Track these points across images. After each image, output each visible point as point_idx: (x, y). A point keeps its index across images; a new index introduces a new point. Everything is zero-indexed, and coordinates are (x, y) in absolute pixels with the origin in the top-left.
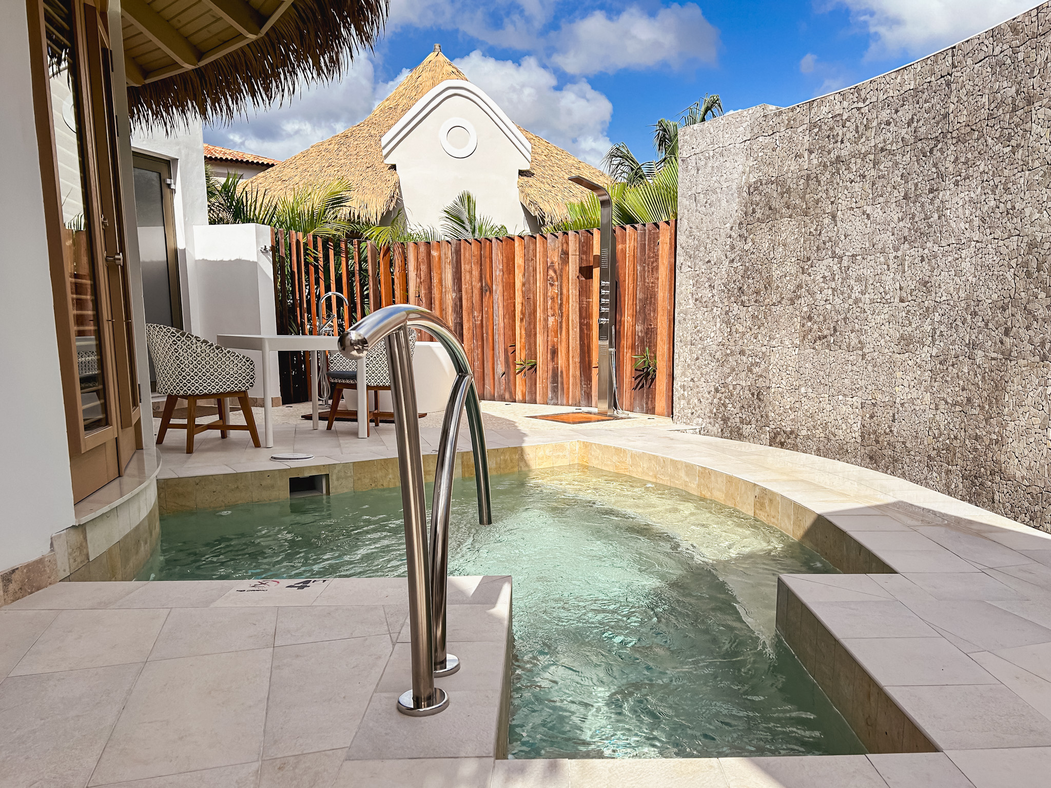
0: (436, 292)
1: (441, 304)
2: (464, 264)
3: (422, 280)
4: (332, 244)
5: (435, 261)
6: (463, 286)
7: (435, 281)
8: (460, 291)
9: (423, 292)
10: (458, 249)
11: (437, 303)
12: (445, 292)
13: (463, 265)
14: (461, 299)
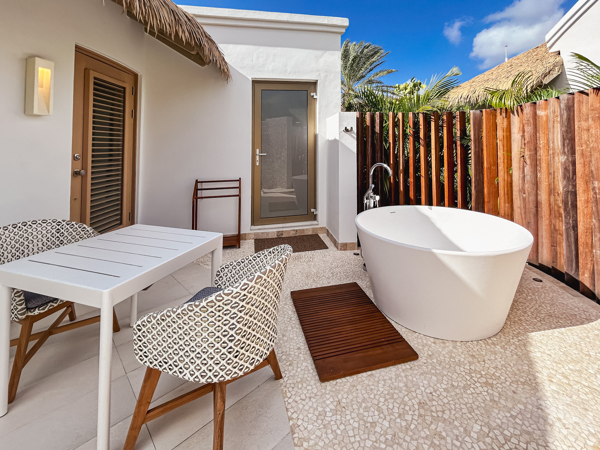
0: (542, 153)
1: (548, 165)
2: (579, 121)
3: (526, 142)
4: (433, 118)
5: (541, 123)
6: (577, 148)
7: (542, 142)
8: (573, 152)
9: (527, 154)
10: (571, 104)
11: (544, 165)
12: (553, 154)
13: (576, 123)
14: (574, 163)
